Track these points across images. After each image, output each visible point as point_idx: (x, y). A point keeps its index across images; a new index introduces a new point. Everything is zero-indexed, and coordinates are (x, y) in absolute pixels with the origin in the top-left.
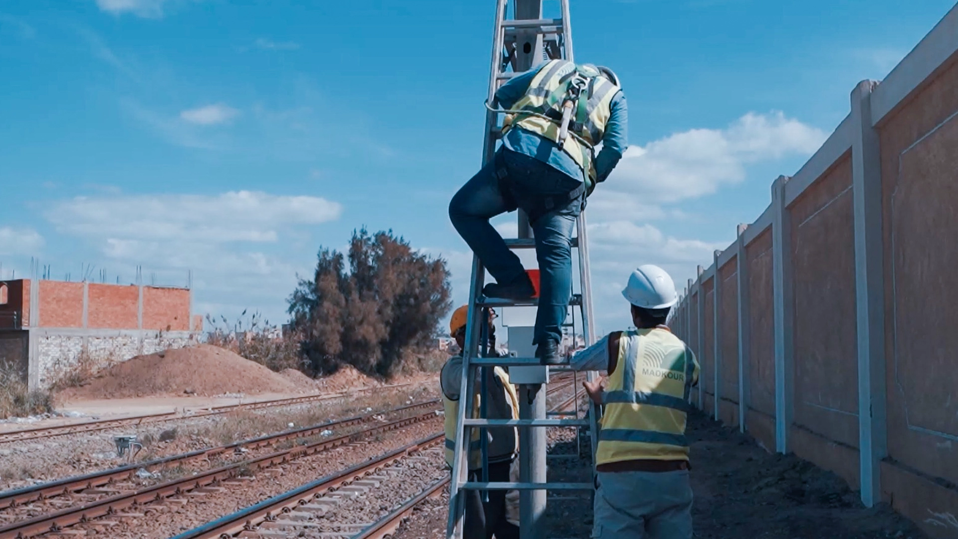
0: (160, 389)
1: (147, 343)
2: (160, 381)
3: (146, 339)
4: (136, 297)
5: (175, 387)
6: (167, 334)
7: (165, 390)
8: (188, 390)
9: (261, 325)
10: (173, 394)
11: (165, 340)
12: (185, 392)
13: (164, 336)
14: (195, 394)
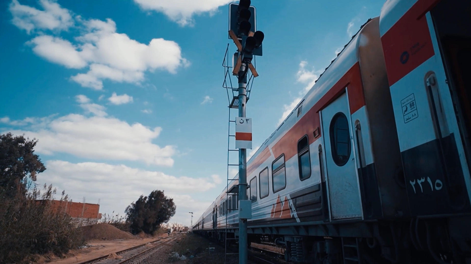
0: (93, 238)
1: (84, 222)
2: (92, 235)
3: (84, 221)
4: (82, 207)
5: (98, 237)
6: (90, 220)
7: (94, 238)
8: (104, 238)
9: (119, 218)
10: (98, 240)
11: (89, 222)
12: (103, 239)
13: (89, 220)
14: (106, 240)
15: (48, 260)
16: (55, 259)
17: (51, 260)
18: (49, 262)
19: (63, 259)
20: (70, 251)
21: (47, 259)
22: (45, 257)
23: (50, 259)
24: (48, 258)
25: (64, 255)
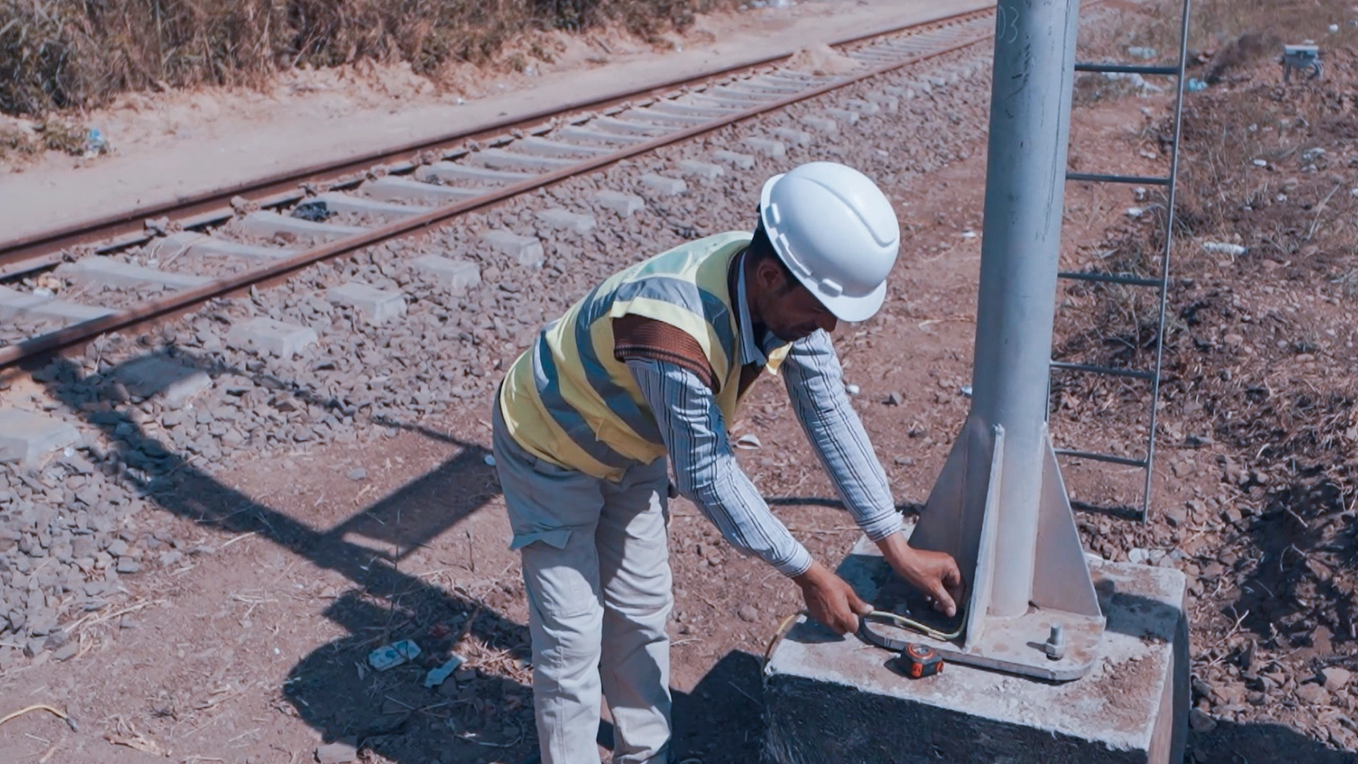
15: (596, 56)
16: (627, 53)
17: (609, 57)
18: (602, 62)
19: (662, 53)
20: (702, 22)
21: (596, 50)
22: (589, 45)
23: (607, 52)
24: (601, 50)
25: (671, 36)
